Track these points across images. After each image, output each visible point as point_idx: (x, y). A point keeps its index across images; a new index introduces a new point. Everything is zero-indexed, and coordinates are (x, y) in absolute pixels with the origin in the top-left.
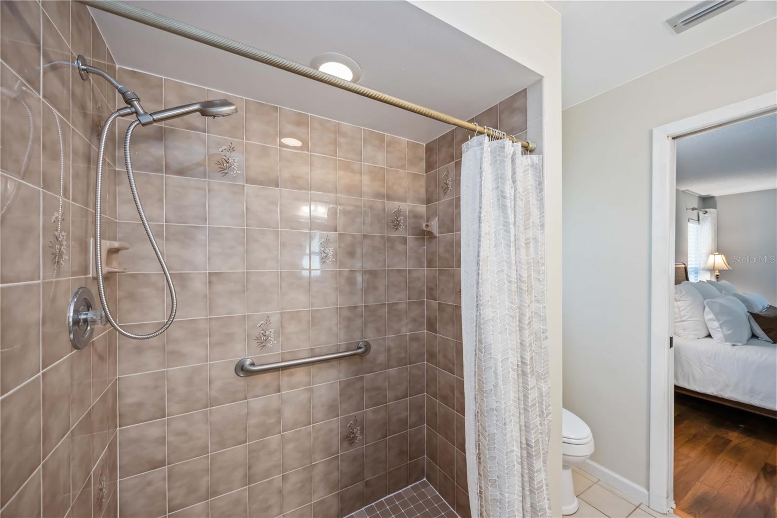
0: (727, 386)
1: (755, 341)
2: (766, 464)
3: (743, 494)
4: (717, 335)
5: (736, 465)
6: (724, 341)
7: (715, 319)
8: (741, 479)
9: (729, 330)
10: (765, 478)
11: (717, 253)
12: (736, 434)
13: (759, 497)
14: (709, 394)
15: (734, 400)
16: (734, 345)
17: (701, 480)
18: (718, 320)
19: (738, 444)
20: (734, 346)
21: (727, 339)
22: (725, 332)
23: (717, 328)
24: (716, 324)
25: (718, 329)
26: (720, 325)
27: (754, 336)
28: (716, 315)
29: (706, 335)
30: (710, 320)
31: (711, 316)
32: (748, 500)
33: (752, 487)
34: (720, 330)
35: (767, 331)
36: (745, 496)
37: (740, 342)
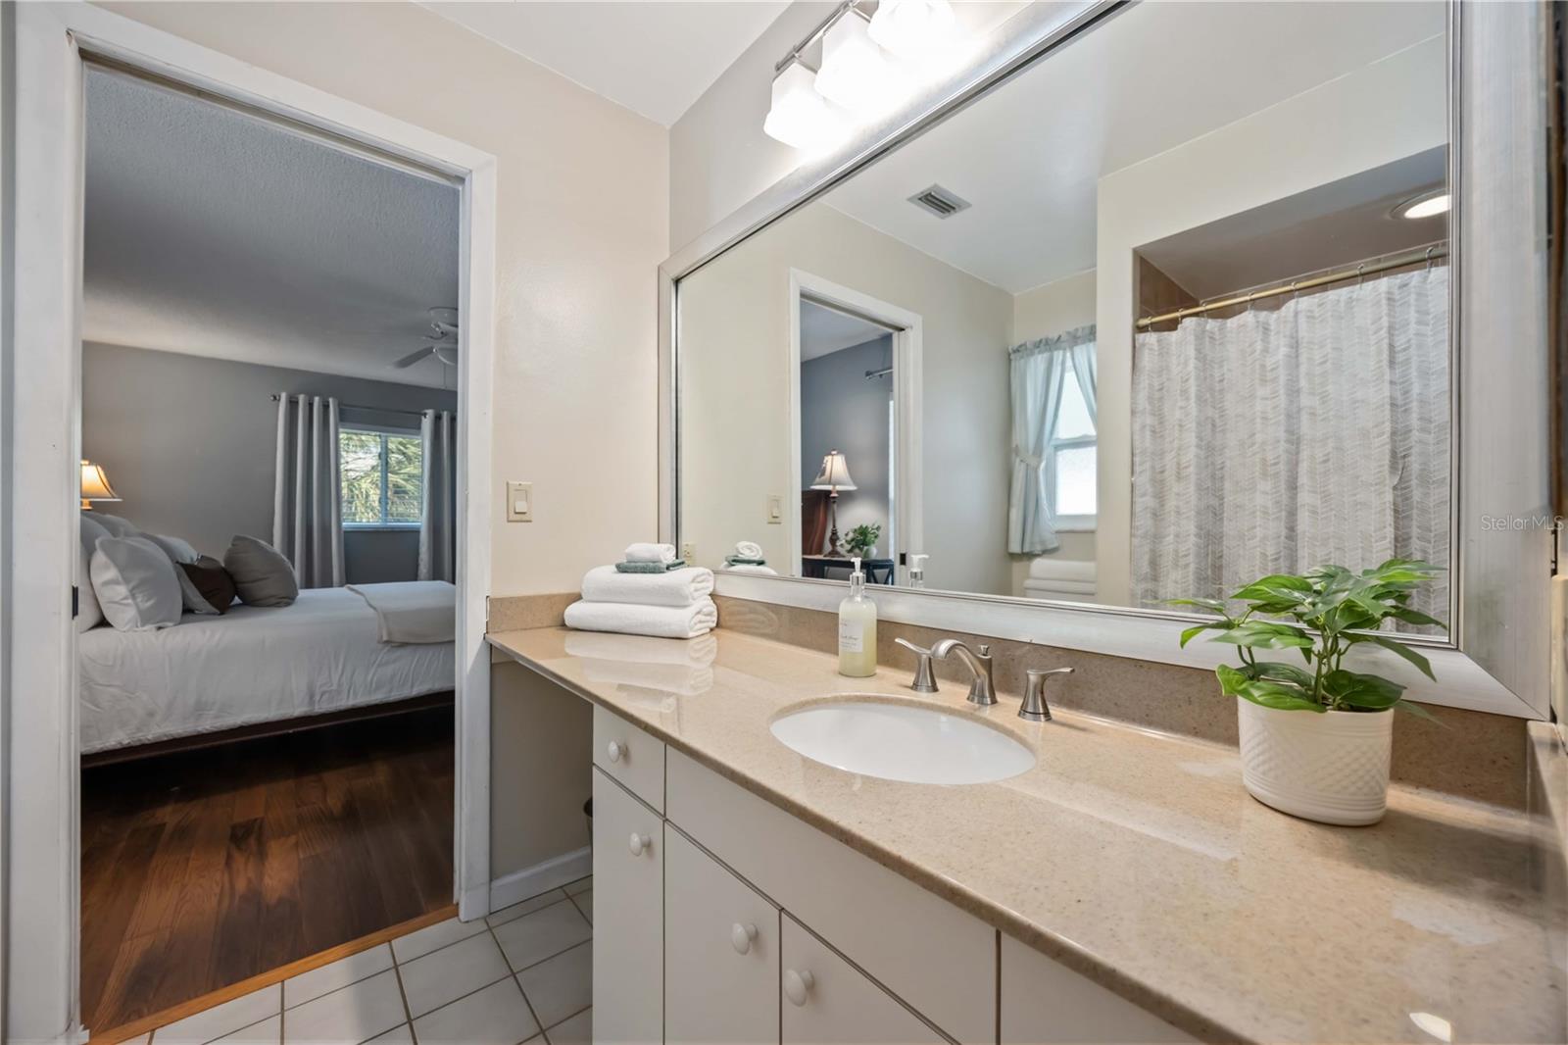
0: (151, 714)
1: (190, 617)
2: (234, 828)
3: (214, 900)
4: (123, 615)
5: (188, 859)
6: (139, 625)
7: (120, 579)
8: (203, 877)
9: (147, 601)
10: (239, 848)
11: (87, 462)
12: (169, 809)
13: (241, 885)
14: (111, 748)
15: (165, 739)
16: (160, 628)
17: (128, 934)
18: (126, 581)
19: (180, 822)
20: (162, 631)
21: (145, 618)
22: (140, 604)
23: (126, 598)
24: (122, 590)
25: (125, 602)
26: (131, 591)
27: (188, 611)
28: (121, 570)
29: (91, 625)
30: (106, 583)
31: (112, 573)
32: (226, 903)
33: (226, 877)
34: (130, 601)
35: (207, 595)
36: (220, 902)
37: (170, 621)
